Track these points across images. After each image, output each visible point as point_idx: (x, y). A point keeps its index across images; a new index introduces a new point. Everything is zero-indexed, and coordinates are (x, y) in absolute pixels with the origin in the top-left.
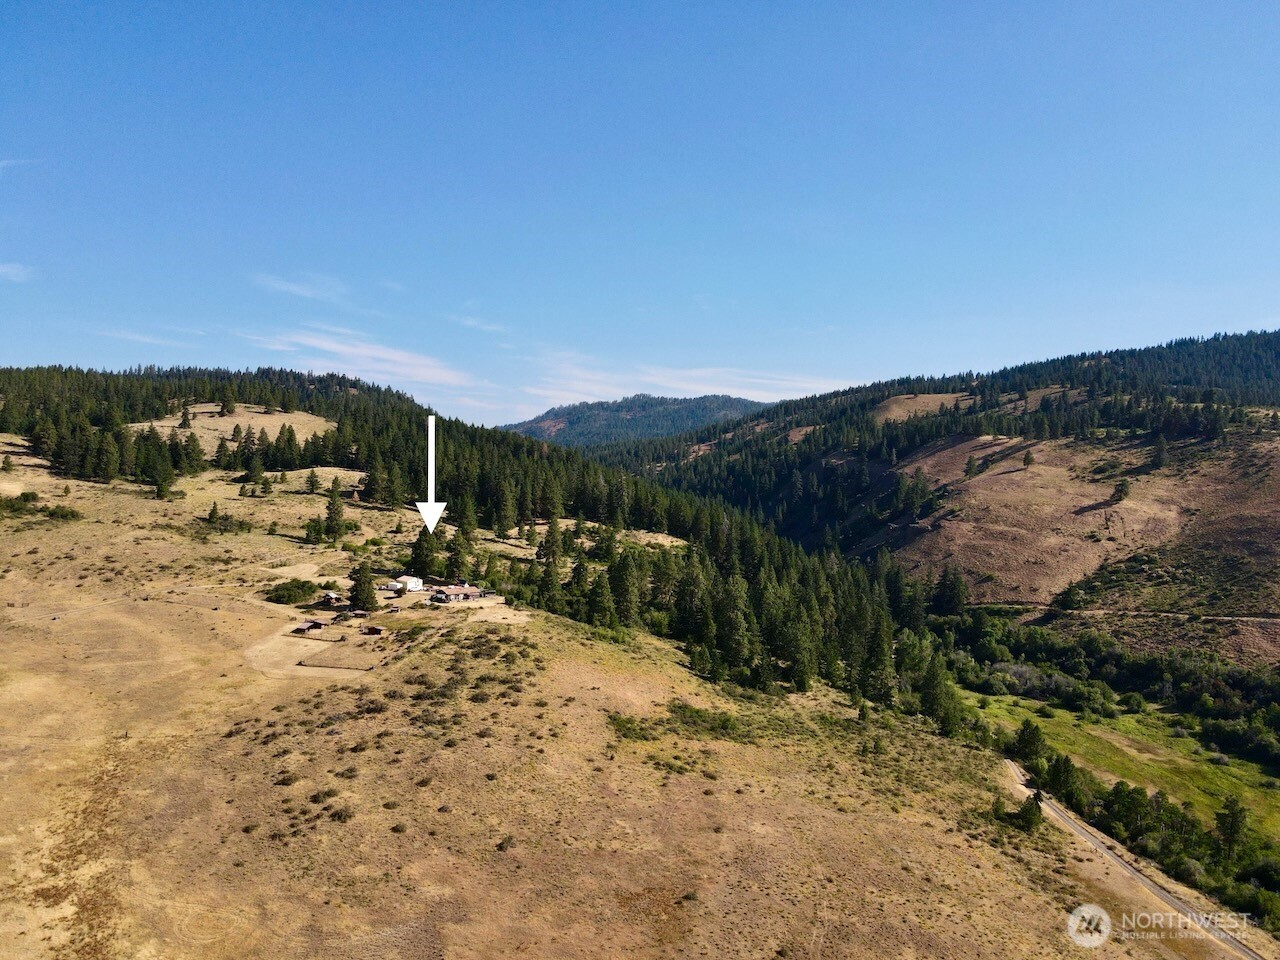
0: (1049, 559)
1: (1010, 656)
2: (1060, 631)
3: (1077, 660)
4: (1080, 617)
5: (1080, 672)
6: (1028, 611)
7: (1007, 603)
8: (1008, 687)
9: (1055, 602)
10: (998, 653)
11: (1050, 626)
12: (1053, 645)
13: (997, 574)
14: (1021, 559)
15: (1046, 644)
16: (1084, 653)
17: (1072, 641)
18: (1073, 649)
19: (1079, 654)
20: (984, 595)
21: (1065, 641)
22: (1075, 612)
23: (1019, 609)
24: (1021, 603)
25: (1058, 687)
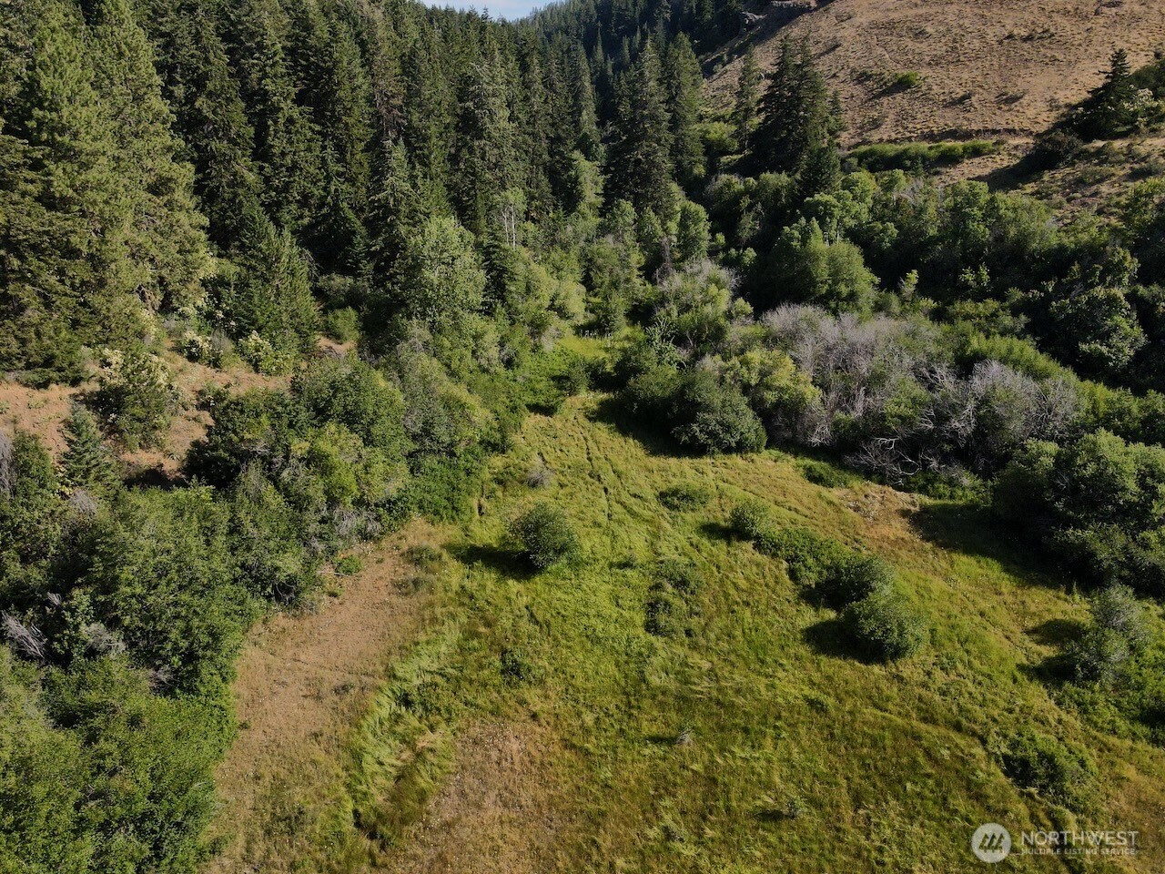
0: (1065, 26)
1: (864, 280)
2: (1057, 198)
3: (1100, 292)
4: (1131, 155)
5: (1105, 337)
6: (977, 152)
7: (930, 137)
8: (765, 414)
9: (1063, 125)
10: (822, 271)
11: (1030, 188)
12: (1023, 239)
13: (924, 72)
14: (992, 33)
15: (1000, 239)
16: (1132, 264)
17: (1091, 226)
18: (1092, 253)
19: (1114, 270)
20: (876, 124)
21: (1069, 228)
22: (1118, 144)
23: (951, 150)
24: (968, 135)
25: (988, 423)
